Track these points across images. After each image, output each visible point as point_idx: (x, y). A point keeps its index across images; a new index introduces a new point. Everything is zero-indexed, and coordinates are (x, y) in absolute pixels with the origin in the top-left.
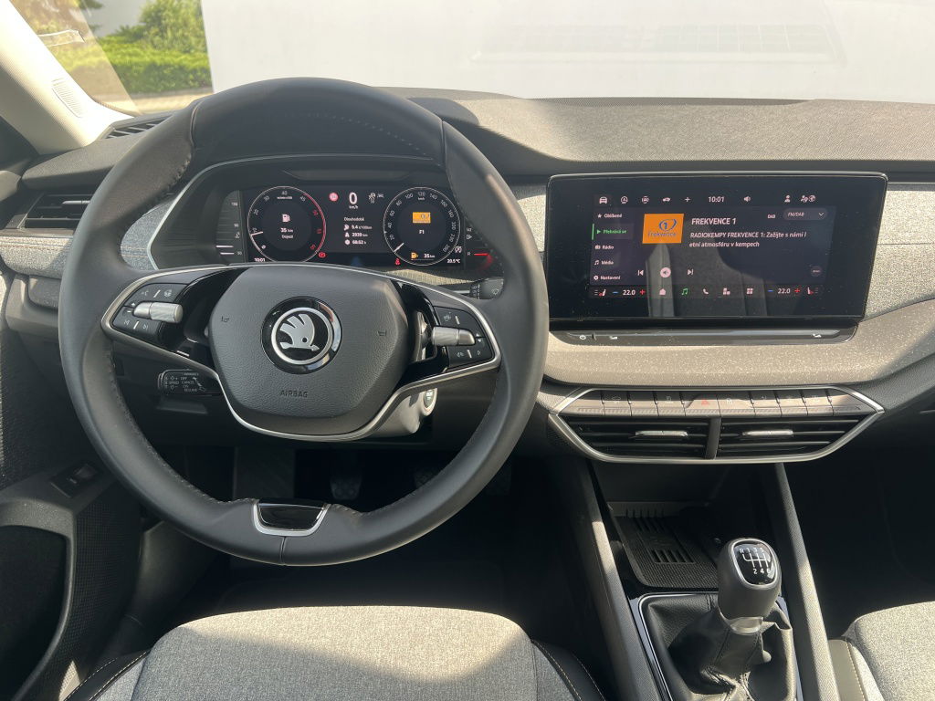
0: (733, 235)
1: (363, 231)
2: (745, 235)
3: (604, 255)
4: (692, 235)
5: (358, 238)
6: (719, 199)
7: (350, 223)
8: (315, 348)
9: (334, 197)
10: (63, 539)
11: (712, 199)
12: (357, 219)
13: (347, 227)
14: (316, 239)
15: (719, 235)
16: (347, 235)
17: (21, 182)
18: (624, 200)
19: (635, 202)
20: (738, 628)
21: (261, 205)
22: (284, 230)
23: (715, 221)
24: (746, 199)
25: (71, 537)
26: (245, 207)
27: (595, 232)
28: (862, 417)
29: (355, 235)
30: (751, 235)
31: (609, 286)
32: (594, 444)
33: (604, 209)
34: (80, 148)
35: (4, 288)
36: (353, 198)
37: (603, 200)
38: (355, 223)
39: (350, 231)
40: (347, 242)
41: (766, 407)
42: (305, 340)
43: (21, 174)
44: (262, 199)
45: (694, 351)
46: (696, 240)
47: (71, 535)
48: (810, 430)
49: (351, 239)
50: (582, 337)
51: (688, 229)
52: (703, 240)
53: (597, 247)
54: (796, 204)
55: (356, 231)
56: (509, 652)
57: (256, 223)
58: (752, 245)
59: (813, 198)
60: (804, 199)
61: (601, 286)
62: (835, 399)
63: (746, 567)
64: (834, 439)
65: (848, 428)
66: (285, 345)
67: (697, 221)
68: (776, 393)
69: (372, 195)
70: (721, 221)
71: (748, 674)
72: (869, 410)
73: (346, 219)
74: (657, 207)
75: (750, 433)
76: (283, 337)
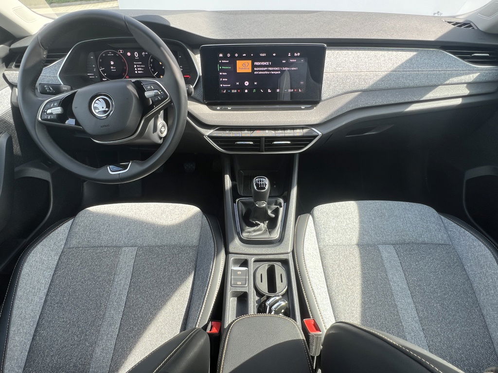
0: (270, 69)
1: (142, 68)
2: (274, 69)
3: (223, 77)
4: (255, 69)
5: (140, 71)
6: (264, 55)
7: (136, 64)
8: (107, 109)
9: (129, 54)
10: (47, 182)
11: (262, 55)
12: (139, 63)
13: (135, 66)
14: (125, 71)
15: (265, 69)
16: (136, 69)
17: (10, 50)
18: (229, 55)
19: (233, 56)
20: (259, 205)
21: (102, 57)
22: (112, 68)
23: (263, 63)
24: (274, 55)
25: (50, 181)
26: (96, 58)
27: (219, 68)
28: (315, 137)
29: (138, 69)
30: (277, 69)
31: (227, 88)
32: (224, 147)
33: (222, 58)
34: (31, 35)
35: (11, 91)
36: (136, 54)
37: (221, 55)
38: (138, 64)
39: (137, 67)
40: (136, 72)
41: (280, 133)
42: (103, 107)
43: (10, 46)
44: (102, 55)
45: (257, 113)
46: (257, 71)
47: (50, 180)
48: (297, 142)
49: (138, 71)
50: (218, 108)
51: (253, 66)
52: (259, 71)
53: (221, 74)
54: (293, 57)
55: (139, 67)
56: (194, 217)
57: (101, 65)
58: (277, 73)
59: (299, 54)
60: (296, 55)
61: (224, 88)
62: (305, 131)
63: (257, 185)
64: (306, 145)
65: (311, 141)
66: (97, 111)
67: (256, 63)
68: (284, 128)
69: (143, 53)
70: (265, 63)
71: (267, 222)
72: (316, 134)
73: (135, 63)
74: (241, 58)
75: (275, 143)
76: (96, 108)
